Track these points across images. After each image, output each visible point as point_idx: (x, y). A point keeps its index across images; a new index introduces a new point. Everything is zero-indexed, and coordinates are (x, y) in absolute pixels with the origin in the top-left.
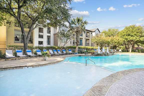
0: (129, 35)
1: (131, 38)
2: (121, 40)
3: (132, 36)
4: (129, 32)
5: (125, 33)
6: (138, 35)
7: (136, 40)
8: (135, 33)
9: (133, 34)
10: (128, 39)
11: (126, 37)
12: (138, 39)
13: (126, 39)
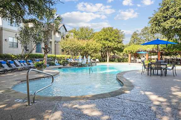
0: (107, 39)
1: (110, 44)
2: (99, 46)
3: (110, 41)
4: (107, 36)
5: (102, 37)
6: (116, 41)
7: (115, 47)
8: (114, 38)
9: (111, 39)
10: (106, 45)
11: (104, 42)
12: (116, 46)
13: (104, 45)
